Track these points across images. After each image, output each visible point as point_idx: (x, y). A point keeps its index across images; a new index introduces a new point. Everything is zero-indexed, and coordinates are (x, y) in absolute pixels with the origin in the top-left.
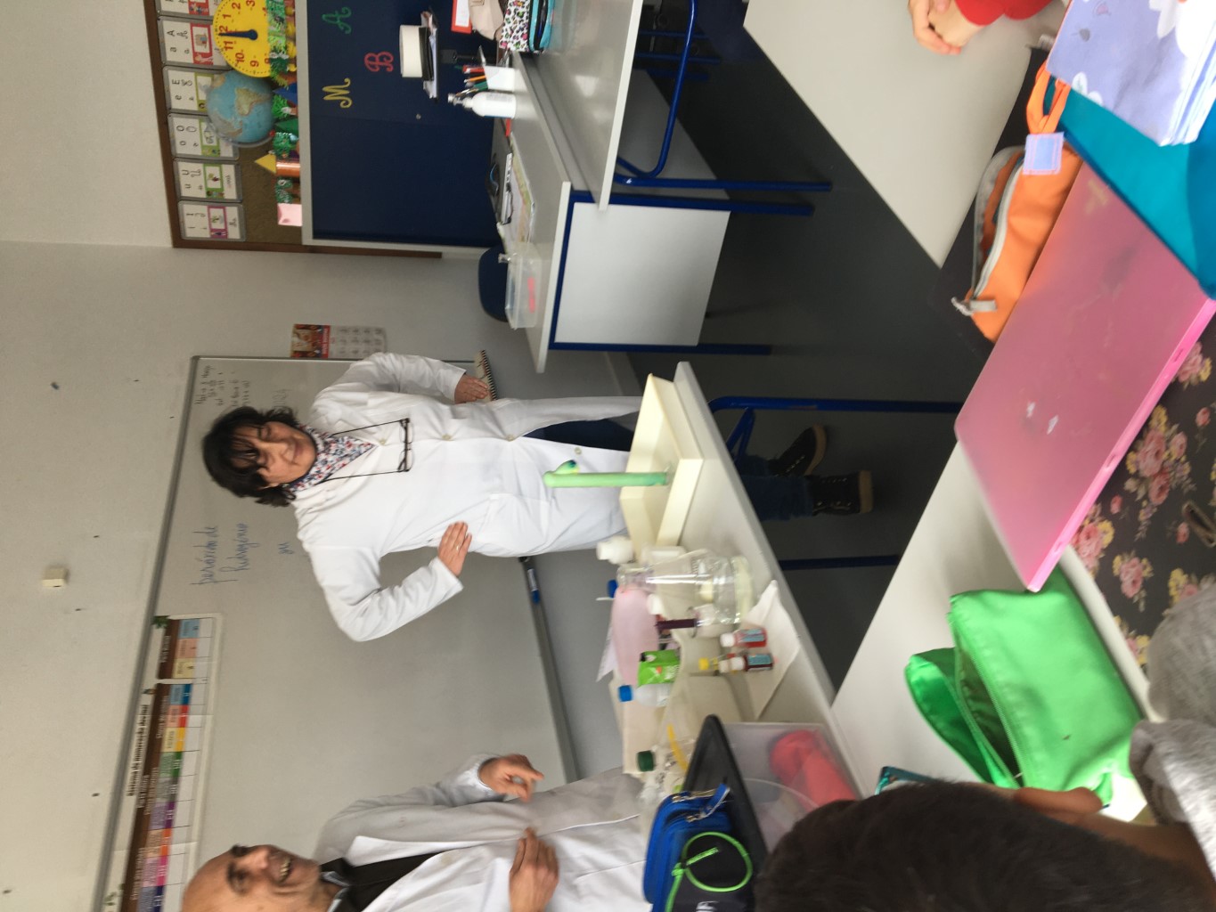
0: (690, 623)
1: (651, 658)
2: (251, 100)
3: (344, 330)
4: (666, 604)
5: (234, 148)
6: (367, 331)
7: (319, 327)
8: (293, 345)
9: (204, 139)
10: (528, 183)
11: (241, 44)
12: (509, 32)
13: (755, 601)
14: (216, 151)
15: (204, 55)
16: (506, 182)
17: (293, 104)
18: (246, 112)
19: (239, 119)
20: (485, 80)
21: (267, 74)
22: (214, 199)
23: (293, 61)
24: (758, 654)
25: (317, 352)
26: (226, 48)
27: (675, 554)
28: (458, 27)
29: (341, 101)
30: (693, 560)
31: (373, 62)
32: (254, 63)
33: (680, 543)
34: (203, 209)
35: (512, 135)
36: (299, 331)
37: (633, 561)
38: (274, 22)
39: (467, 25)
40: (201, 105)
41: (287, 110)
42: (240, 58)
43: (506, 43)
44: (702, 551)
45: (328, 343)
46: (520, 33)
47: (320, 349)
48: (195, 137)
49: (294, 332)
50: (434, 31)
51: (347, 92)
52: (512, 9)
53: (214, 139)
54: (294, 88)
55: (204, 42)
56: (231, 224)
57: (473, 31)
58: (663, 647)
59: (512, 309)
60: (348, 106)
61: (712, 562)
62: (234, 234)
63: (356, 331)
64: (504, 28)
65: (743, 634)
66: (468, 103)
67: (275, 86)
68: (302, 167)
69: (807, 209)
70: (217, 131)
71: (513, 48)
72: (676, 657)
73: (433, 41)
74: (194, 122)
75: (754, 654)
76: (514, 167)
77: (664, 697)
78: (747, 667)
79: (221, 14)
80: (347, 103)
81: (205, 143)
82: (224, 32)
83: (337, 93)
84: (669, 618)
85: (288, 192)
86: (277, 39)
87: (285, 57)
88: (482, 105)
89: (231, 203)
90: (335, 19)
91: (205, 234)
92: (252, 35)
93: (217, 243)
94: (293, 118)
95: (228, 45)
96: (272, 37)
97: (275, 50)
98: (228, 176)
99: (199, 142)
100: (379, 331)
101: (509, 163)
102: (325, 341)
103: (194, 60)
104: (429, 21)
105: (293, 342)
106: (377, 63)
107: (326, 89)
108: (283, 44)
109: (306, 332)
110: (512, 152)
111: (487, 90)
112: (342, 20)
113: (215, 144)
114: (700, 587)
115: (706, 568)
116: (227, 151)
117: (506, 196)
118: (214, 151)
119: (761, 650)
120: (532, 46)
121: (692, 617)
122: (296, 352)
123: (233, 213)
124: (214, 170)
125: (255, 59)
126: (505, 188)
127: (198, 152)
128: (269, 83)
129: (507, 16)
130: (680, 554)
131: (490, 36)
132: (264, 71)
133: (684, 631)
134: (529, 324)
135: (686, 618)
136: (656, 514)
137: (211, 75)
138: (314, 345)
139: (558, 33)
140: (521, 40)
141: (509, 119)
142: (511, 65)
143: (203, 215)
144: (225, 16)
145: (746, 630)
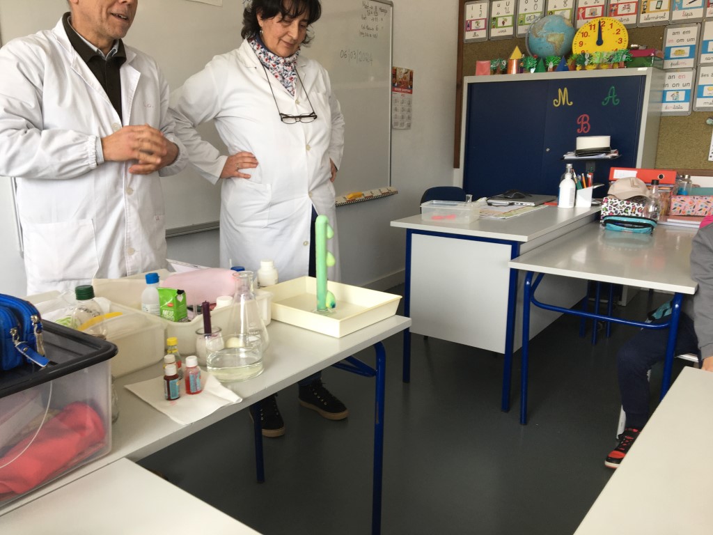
0: (208, 330)
1: (180, 298)
2: (557, 43)
3: (409, 103)
4: (224, 310)
5: (524, 34)
6: (409, 118)
7: (411, 87)
8: (400, 69)
9: (530, 15)
10: (518, 215)
11: (594, 35)
12: (614, 204)
13: (225, 384)
14: (522, 23)
15: (584, 14)
16: (515, 202)
17: (555, 69)
18: (550, 39)
19: (544, 35)
20: (583, 187)
21: (574, 52)
22: (491, 22)
23: (584, 68)
24: (179, 386)
25: (396, 84)
26: (591, 26)
27: (265, 317)
28: (613, 172)
29: (558, 99)
30: (260, 331)
31: (583, 120)
32: (581, 44)
33: (273, 320)
34: (485, 15)
35: (546, 206)
36: (409, 73)
37: (260, 286)
38: (609, 55)
39: (615, 177)
40: (552, 13)
41: (551, 66)
42: (585, 35)
43: (607, 202)
44: (267, 338)
45: (401, 92)
46: (613, 211)
47: (398, 86)
48: (530, 10)
49: (408, 70)
50: (609, 156)
51: (564, 103)
52: (630, 205)
53: (529, 22)
54: (566, 69)
55: (592, 14)
56: (475, 33)
57: (610, 181)
58: (191, 309)
59: (433, 204)
60: (554, 104)
61: (258, 347)
62: (469, 36)
63: (409, 111)
64: (617, 200)
65: (197, 374)
66: (568, 176)
67: (566, 57)
68: (514, 75)
69: (506, 407)
70: (534, 23)
71: (603, 206)
72: (181, 318)
73: (603, 156)
74: (540, 8)
75: (179, 384)
76: (526, 207)
77: (149, 309)
78: (168, 379)
79: (613, 22)
80: (557, 103)
81: (527, 16)
82: (601, 24)
83: (563, 97)
84: (211, 312)
85: (498, 67)
86: (598, 58)
87: (586, 63)
88: (567, 185)
89: (488, 33)
90: (611, 95)
91: (468, 17)
92: (600, 42)
93: (463, 25)
94: (546, 69)
95: (593, 27)
96: (599, 54)
97: (591, 56)
98: (505, 31)
99: (527, 12)
100: (409, 126)
101: (528, 204)
102: (404, 90)
103: (580, 8)
104: (614, 154)
105: (402, 69)
106: (583, 123)
107: (566, 90)
108: (594, 62)
109: (408, 78)
110: (535, 206)
111: (577, 189)
112: (611, 99)
113: (526, 22)
114: (238, 337)
115: (253, 342)
116: (522, 30)
117: (507, 202)
118: (522, 21)
119: (183, 390)
120: (608, 218)
121: (213, 331)
122: (396, 70)
123: (482, 34)
124: (509, 22)
125: (584, 44)
126: (511, 202)
127: (521, 11)
128: (568, 53)
129: (625, 202)
130: (264, 321)
131: (610, 192)
132: (577, 50)
133: (202, 325)
134: (424, 216)
135: (212, 326)
136: (296, 302)
137: (570, 19)
138: (400, 82)
139: (617, 235)
140: (609, 212)
141: (558, 204)
142: (592, 205)
143: (480, 15)
144: (612, 24)
145: (200, 377)
